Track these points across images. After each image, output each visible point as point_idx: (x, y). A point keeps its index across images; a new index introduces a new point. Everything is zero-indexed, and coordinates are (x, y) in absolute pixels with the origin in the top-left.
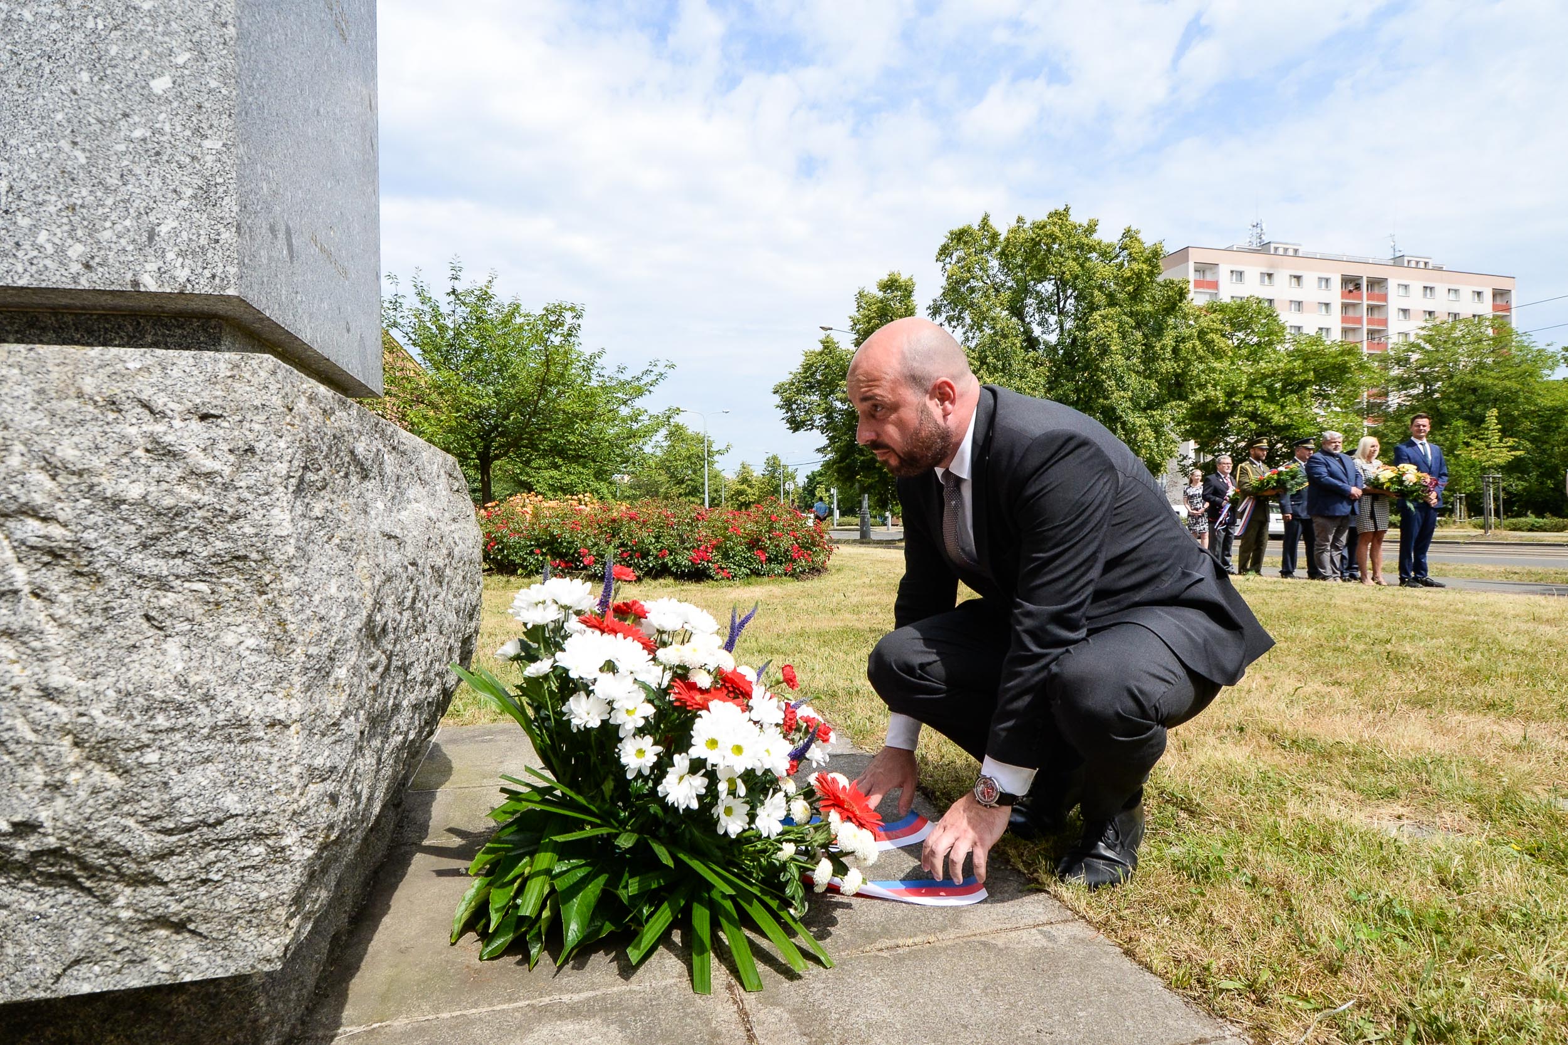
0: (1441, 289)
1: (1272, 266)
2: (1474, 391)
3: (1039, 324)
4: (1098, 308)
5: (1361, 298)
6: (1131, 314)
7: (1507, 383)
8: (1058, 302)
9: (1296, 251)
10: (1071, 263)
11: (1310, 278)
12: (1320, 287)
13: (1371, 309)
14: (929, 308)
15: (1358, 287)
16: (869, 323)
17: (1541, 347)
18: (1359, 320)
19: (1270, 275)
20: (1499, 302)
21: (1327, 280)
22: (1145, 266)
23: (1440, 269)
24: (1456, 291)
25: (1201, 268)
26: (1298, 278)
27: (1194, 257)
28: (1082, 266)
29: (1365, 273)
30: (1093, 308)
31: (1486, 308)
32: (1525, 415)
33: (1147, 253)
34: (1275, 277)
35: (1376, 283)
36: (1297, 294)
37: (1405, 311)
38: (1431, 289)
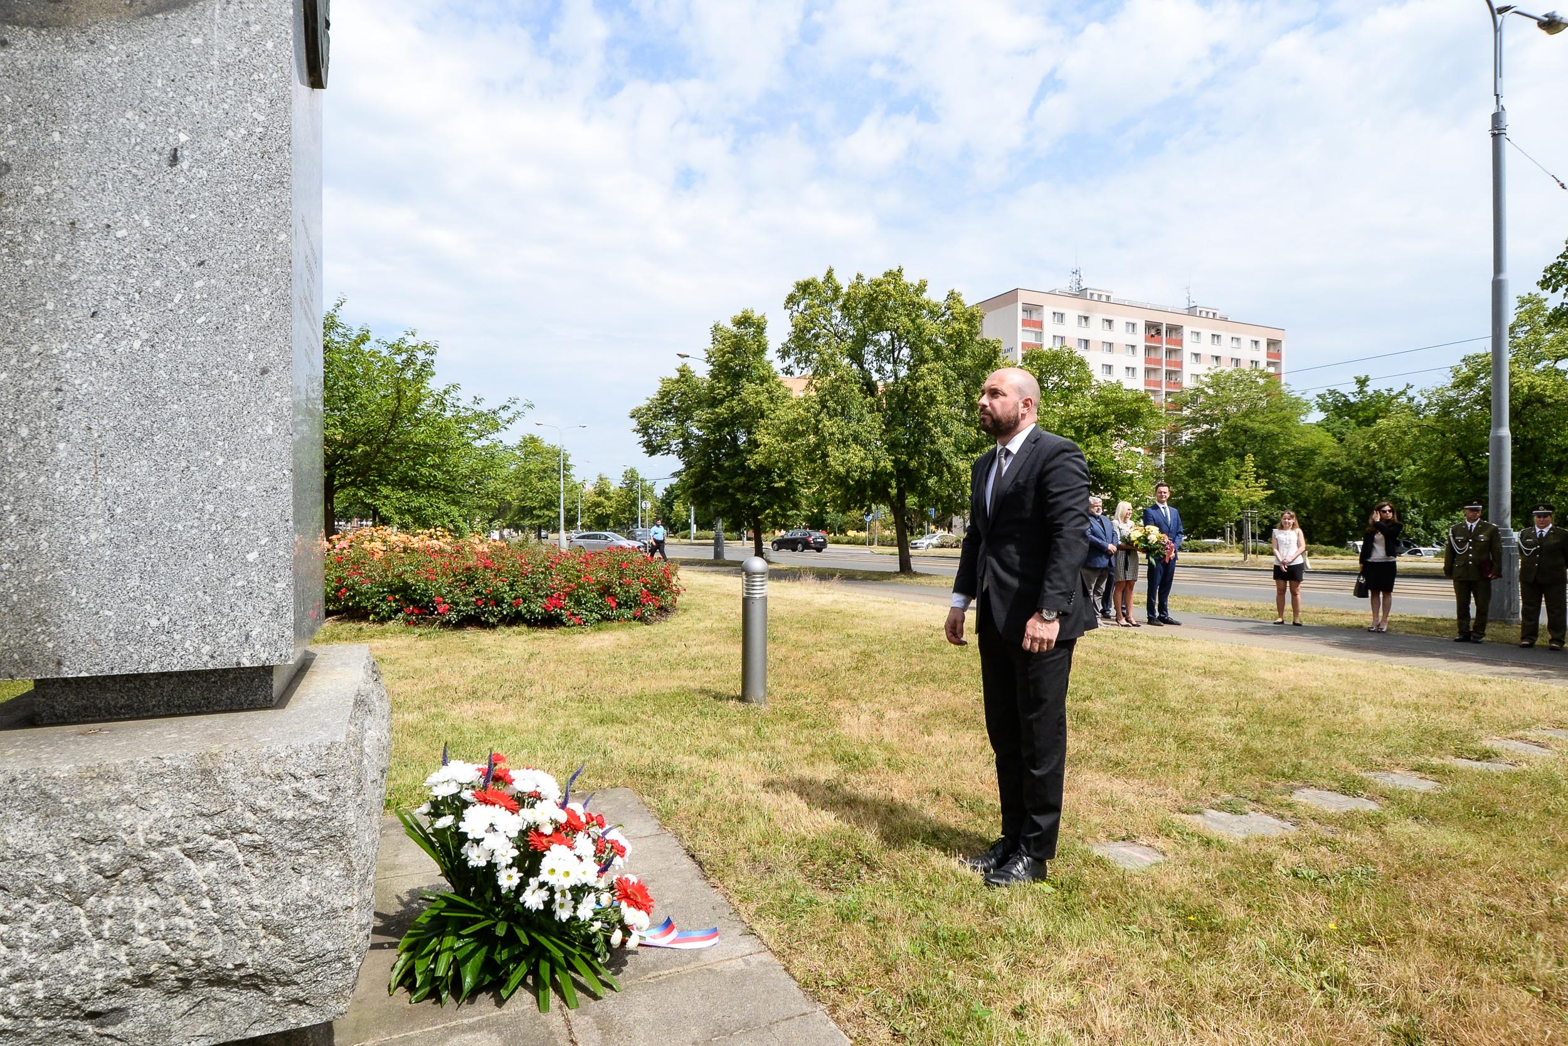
0: (1226, 337)
1: (1088, 310)
2: (1246, 432)
3: (877, 371)
4: (926, 361)
5: (1161, 342)
6: (954, 368)
7: (1271, 427)
8: (893, 351)
9: (1108, 297)
10: (905, 319)
11: (1119, 322)
12: (1127, 331)
13: (1169, 352)
14: (779, 351)
15: (1159, 332)
16: (723, 356)
17: (1298, 395)
18: (1159, 362)
19: (1086, 318)
20: (1272, 350)
21: (1134, 325)
22: (964, 327)
23: (1226, 320)
24: (1238, 339)
25: (1029, 309)
26: (1110, 322)
27: (1023, 298)
28: (913, 321)
29: (1165, 320)
30: (923, 361)
31: (1261, 356)
32: (1287, 453)
33: (967, 316)
34: (1090, 319)
35: (1174, 329)
36: (1108, 336)
37: (1197, 355)
38: (1218, 336)
